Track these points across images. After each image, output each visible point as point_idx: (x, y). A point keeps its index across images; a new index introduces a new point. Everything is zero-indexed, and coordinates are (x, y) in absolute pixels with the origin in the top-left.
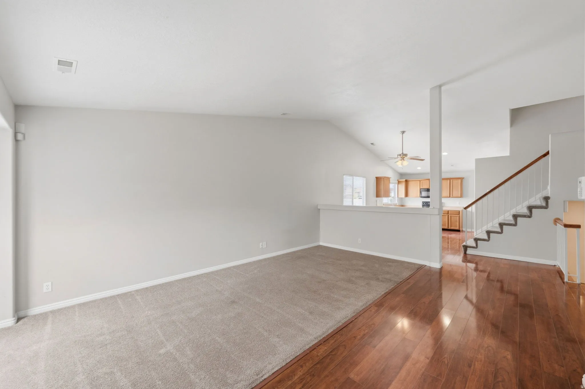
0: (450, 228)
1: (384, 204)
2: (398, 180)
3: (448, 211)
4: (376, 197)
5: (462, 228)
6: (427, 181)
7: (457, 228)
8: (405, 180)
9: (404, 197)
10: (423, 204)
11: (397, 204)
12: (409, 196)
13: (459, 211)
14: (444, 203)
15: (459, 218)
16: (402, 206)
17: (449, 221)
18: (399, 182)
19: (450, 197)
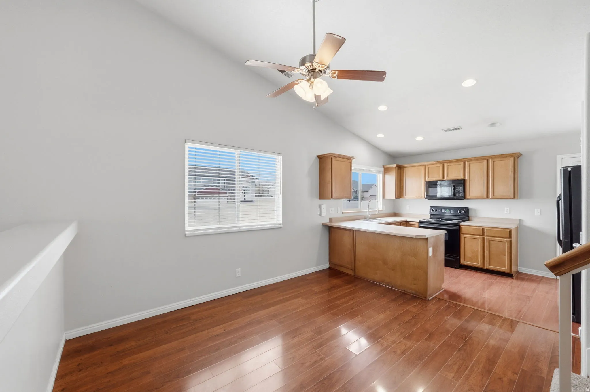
0: (487, 266)
1: (343, 213)
2: (383, 166)
3: (483, 230)
4: (320, 198)
5: (517, 266)
6: (438, 165)
7: (505, 269)
8: (395, 165)
9: (396, 198)
10: (432, 213)
11: (382, 210)
12: (405, 196)
13: (509, 230)
14: (475, 210)
15: (509, 245)
16: (395, 215)
17: (486, 250)
18: (386, 170)
19: (487, 198)
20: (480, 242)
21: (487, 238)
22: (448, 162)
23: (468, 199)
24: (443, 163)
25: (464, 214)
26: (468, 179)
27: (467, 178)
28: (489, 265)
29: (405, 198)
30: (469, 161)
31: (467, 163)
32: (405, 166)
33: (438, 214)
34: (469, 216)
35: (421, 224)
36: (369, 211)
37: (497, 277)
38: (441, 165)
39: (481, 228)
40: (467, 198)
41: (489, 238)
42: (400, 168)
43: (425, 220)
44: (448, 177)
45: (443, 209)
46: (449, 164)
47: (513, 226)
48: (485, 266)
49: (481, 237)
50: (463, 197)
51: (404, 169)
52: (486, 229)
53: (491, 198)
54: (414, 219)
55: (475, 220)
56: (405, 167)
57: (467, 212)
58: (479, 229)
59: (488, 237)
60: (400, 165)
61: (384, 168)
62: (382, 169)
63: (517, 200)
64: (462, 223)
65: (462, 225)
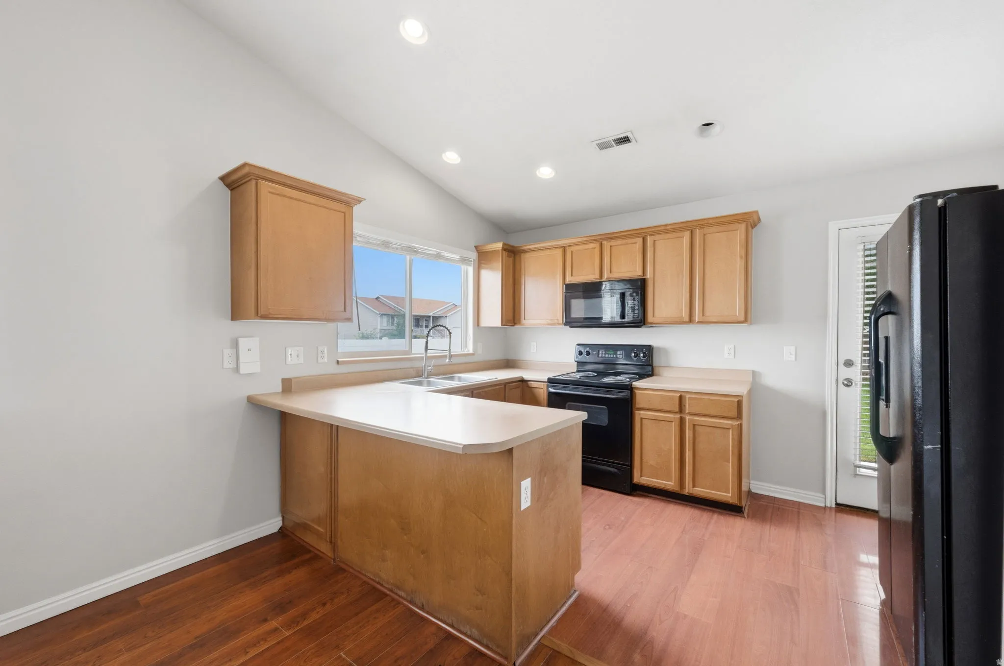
0: (688, 490)
2: (476, 247)
3: (681, 398)
5: (749, 478)
6: (592, 246)
7: (727, 495)
8: (499, 246)
9: (502, 325)
10: (582, 358)
11: (473, 354)
12: (525, 320)
13: (737, 400)
14: (665, 351)
15: (736, 438)
16: (509, 364)
17: (687, 450)
18: (483, 257)
19: (691, 322)
20: (674, 428)
21: (689, 419)
22: (611, 237)
23: (652, 325)
24: (601, 240)
25: (644, 359)
26: (652, 276)
27: (649, 275)
28: (694, 486)
29: (524, 325)
30: (653, 235)
31: (649, 240)
32: (525, 248)
33: (592, 361)
34: (654, 365)
35: (551, 386)
36: (428, 358)
37: (710, 514)
38: (596, 246)
40: (651, 323)
41: (693, 419)
42: (513, 253)
43: (561, 377)
44: (611, 272)
45: (602, 349)
46: (613, 243)
47: (741, 390)
48: (685, 489)
49: (678, 416)
50: (641, 322)
51: (524, 256)
52: (688, 396)
53: (699, 322)
54: (537, 376)
55: (666, 374)
56: (524, 252)
57: (649, 355)
58: (672, 398)
59: (691, 417)
60: (513, 247)
61: (479, 253)
62: (474, 255)
63: (751, 324)
64: (636, 384)
65: (638, 388)
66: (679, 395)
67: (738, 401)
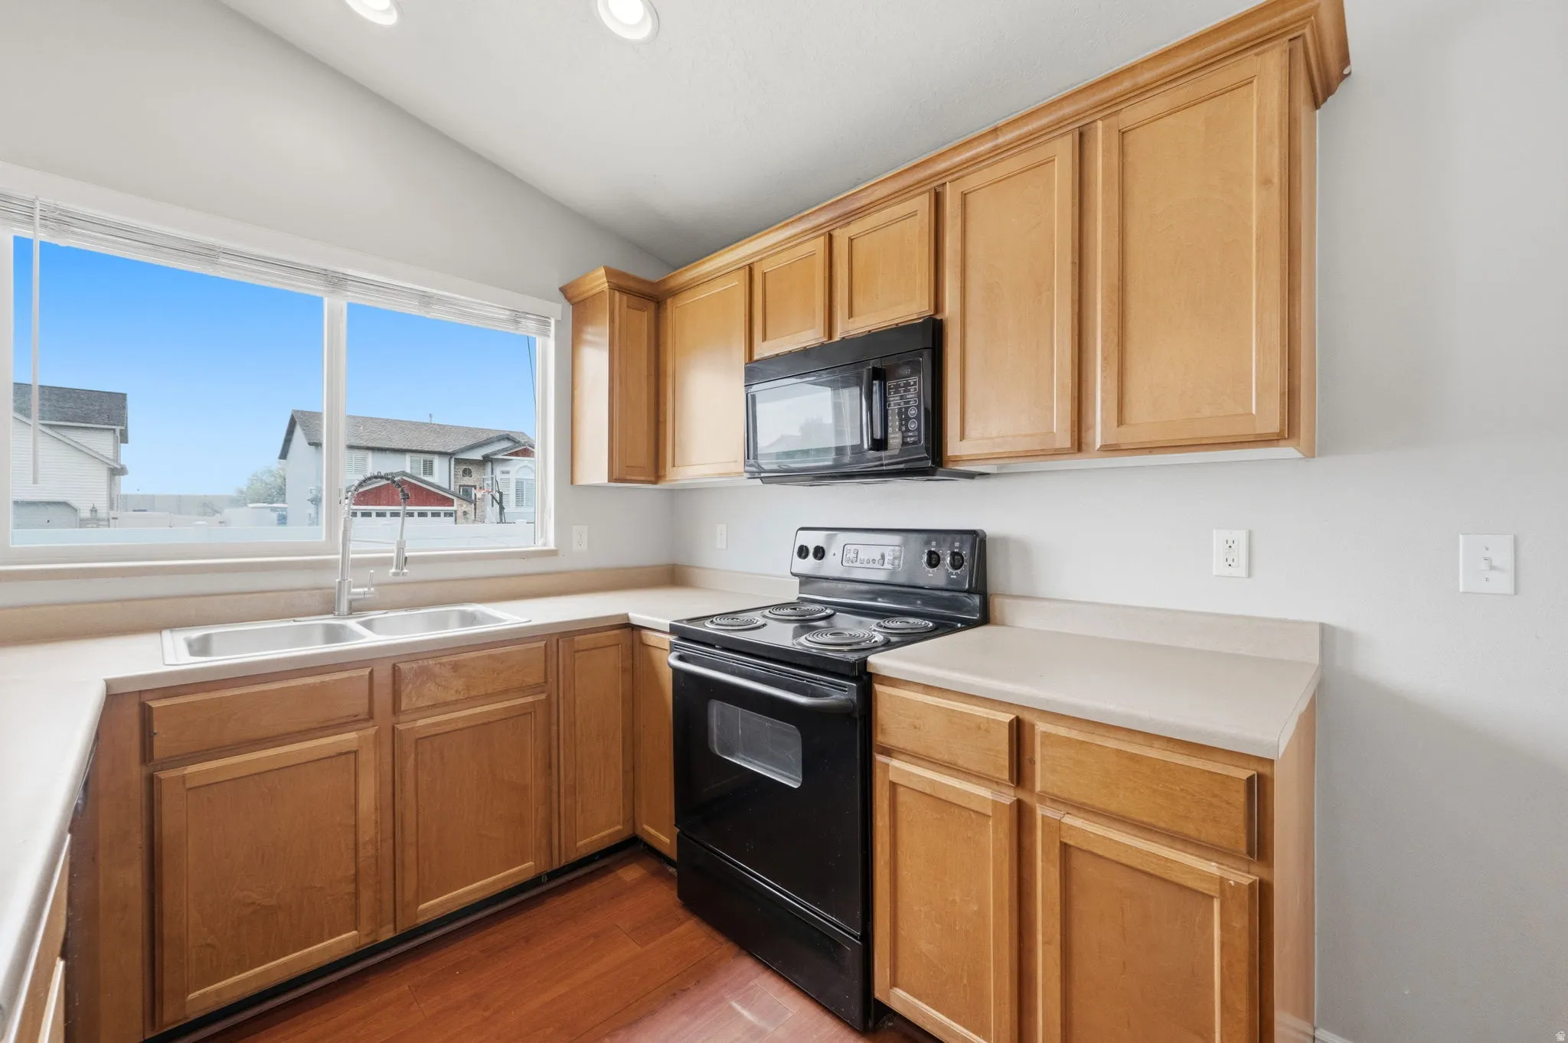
2: (563, 290)
3: (1018, 731)
9: (611, 480)
10: (806, 567)
11: (553, 554)
12: (674, 465)
13: (1244, 774)
16: (674, 576)
18: (580, 314)
19: (1080, 449)
20: (995, 840)
21: (1046, 818)
22: (852, 211)
24: (828, 226)
26: (958, 309)
27: (948, 308)
30: (963, 177)
31: (951, 196)
34: (991, 590)
38: (818, 246)
39: (1007, 717)
40: (953, 460)
41: (1062, 822)
42: (652, 301)
44: (850, 315)
46: (856, 228)
49: (1007, 796)
51: (673, 303)
52: (1041, 727)
53: (1110, 449)
57: (973, 561)
58: (982, 727)
59: (1056, 813)
60: (645, 282)
61: (573, 304)
62: (558, 310)
63: (1310, 453)
64: (879, 662)
65: (885, 677)
66: (1013, 717)
67: (1250, 780)
